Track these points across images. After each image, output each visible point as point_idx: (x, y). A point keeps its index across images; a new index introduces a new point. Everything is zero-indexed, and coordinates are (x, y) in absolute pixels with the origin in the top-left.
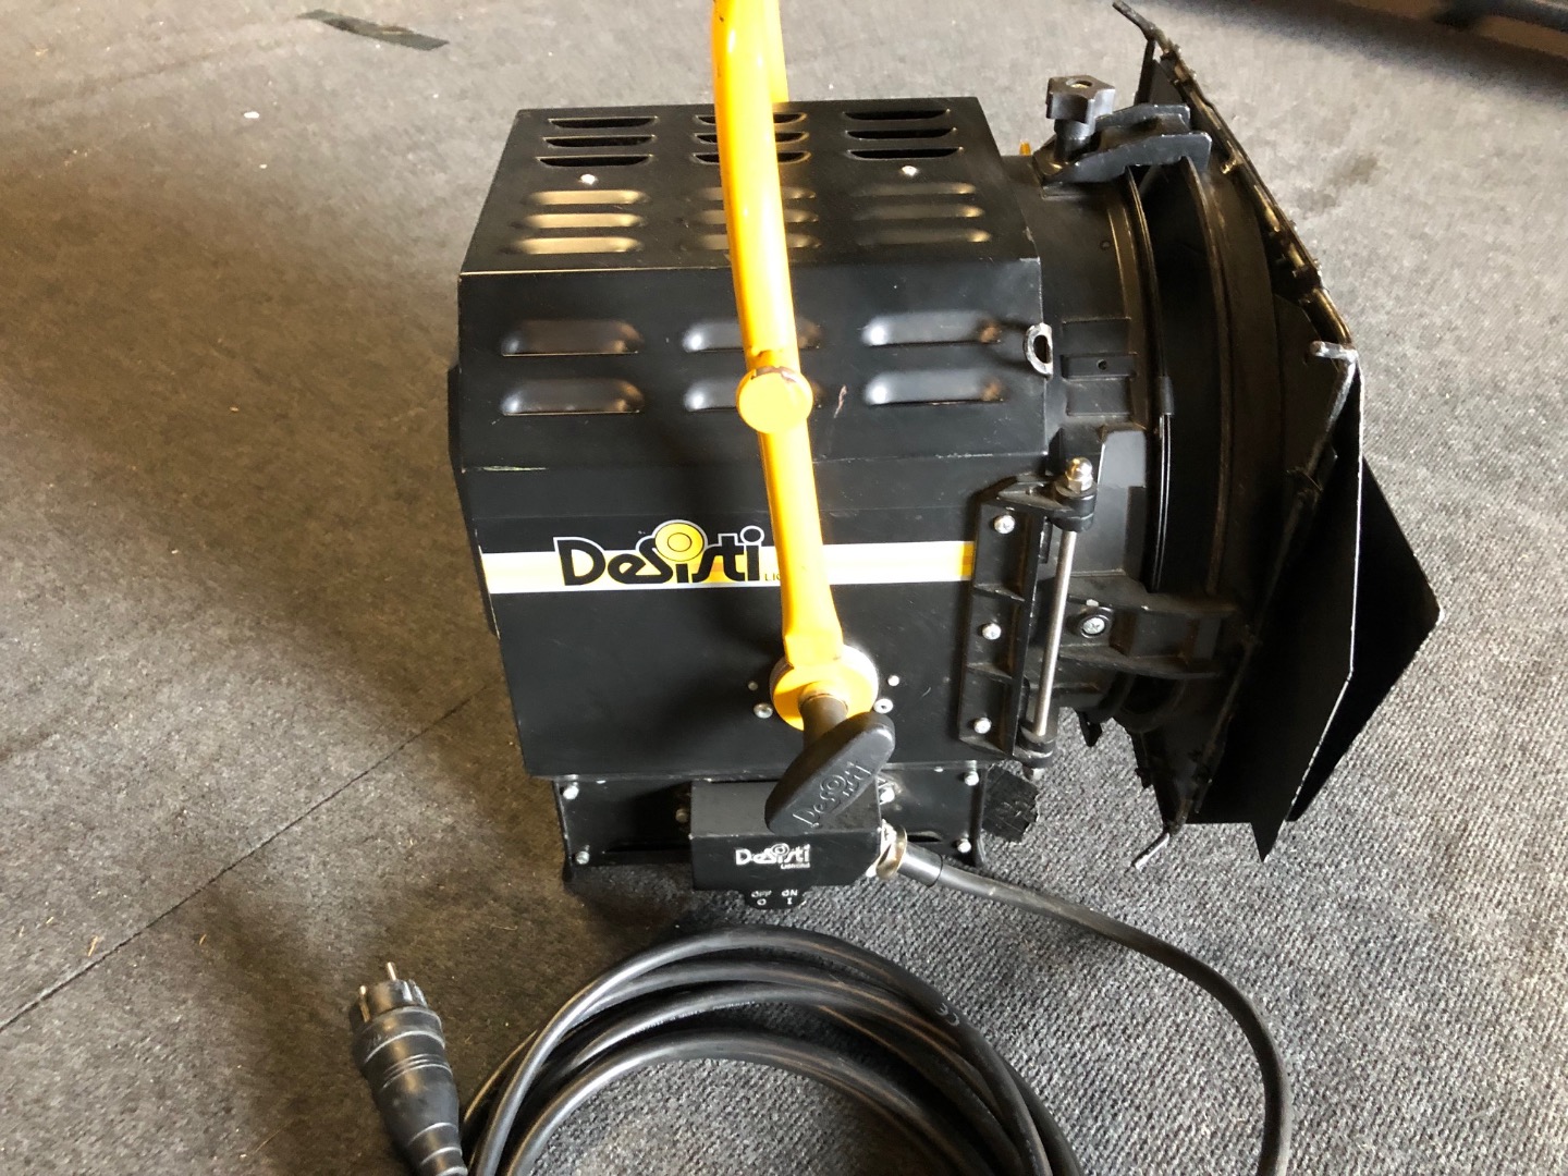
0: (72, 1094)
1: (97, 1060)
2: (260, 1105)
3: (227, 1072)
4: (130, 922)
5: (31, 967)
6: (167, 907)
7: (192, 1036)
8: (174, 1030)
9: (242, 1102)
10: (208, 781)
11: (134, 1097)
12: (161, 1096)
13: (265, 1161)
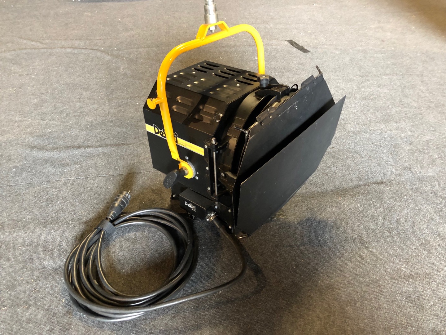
0: (91, 189)
1: (97, 187)
2: (108, 203)
3: (108, 197)
4: (116, 173)
5: (101, 172)
6: (122, 174)
7: (109, 190)
8: (108, 188)
9: (105, 202)
10: (142, 161)
11: (96, 193)
12: (99, 195)
13: (102, 209)
